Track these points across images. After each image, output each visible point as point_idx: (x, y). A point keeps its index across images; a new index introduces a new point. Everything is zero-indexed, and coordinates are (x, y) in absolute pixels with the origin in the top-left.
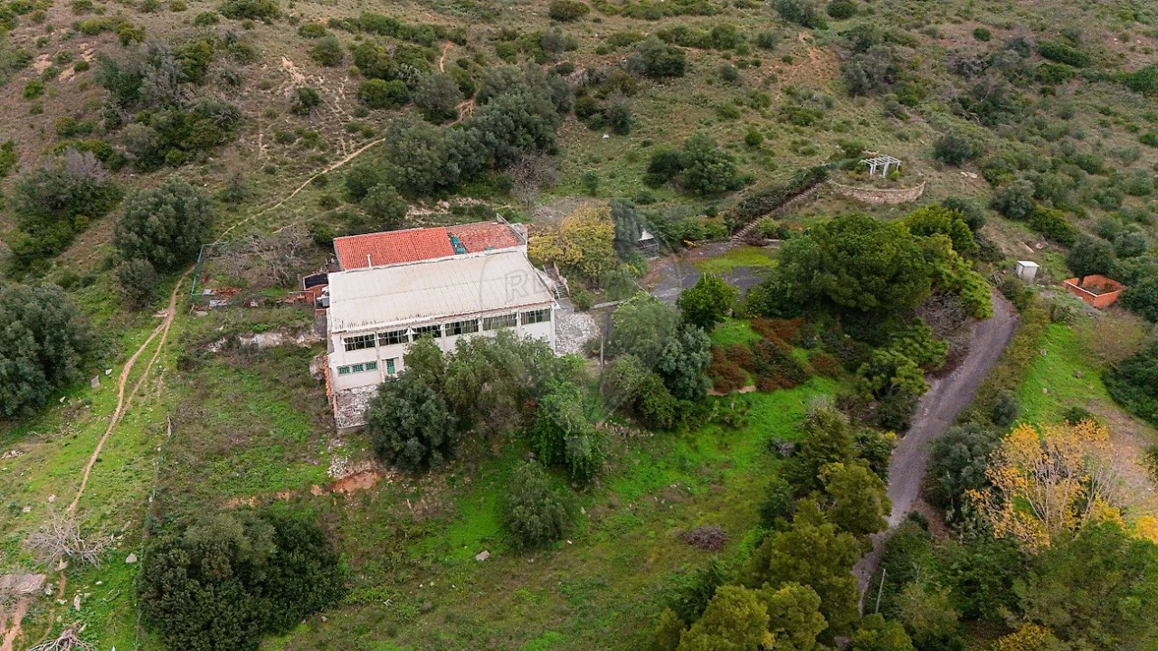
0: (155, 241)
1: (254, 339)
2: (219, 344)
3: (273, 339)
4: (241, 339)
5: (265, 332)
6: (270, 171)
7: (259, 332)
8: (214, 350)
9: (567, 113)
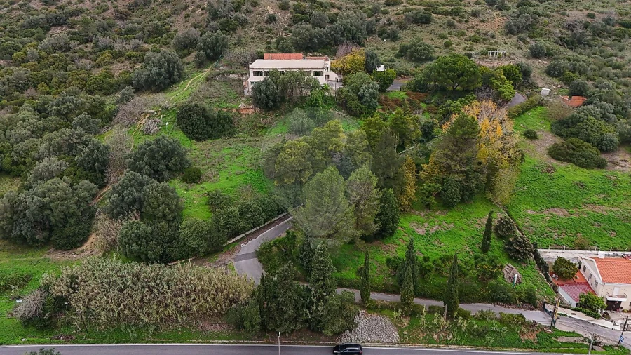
0: (208, 48)
6: (253, 38)
9: (374, 33)
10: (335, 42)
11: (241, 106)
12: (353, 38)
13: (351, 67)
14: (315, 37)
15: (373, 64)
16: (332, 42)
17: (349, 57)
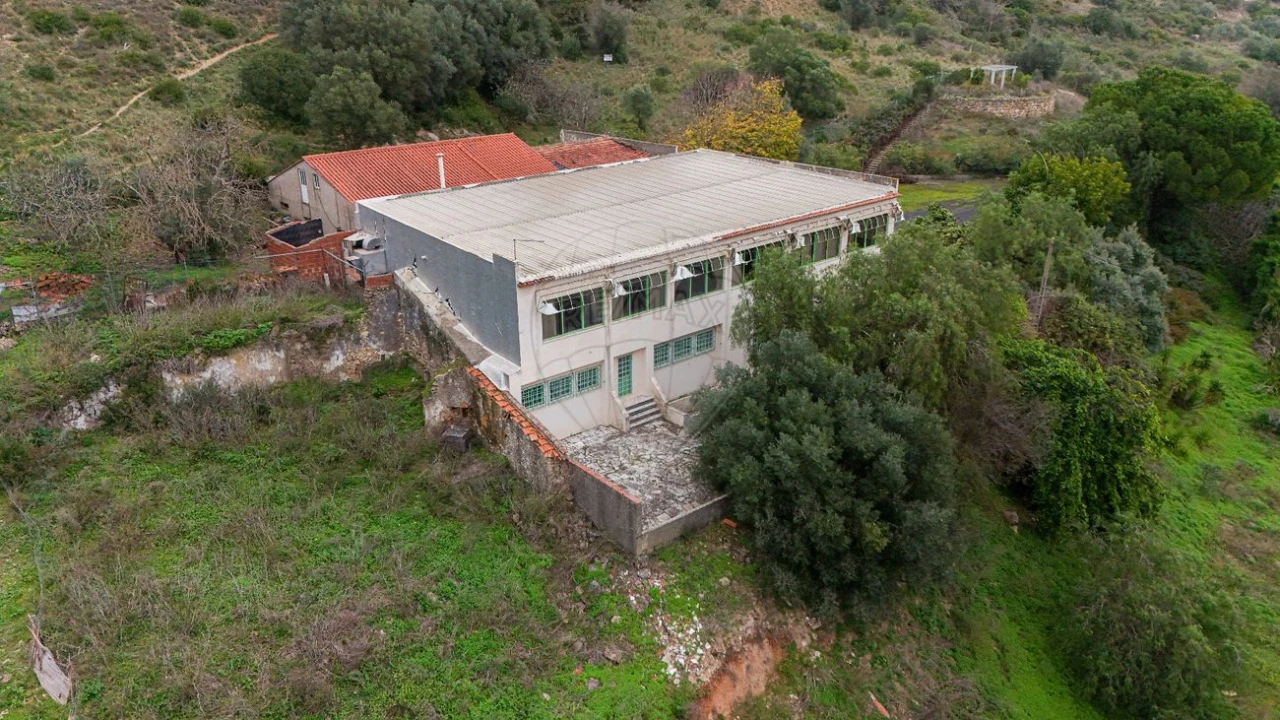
1: (207, 375)
2: (96, 403)
3: (263, 367)
4: (167, 377)
5: (241, 353)
7: (223, 352)
8: (81, 423)
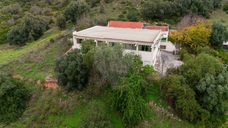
2: (63, 39)
9: (220, 8)
10: (181, 13)
11: (48, 78)
12: (199, 10)
13: (193, 40)
14: (162, 8)
15: (220, 38)
16: (179, 14)
17: (192, 29)
